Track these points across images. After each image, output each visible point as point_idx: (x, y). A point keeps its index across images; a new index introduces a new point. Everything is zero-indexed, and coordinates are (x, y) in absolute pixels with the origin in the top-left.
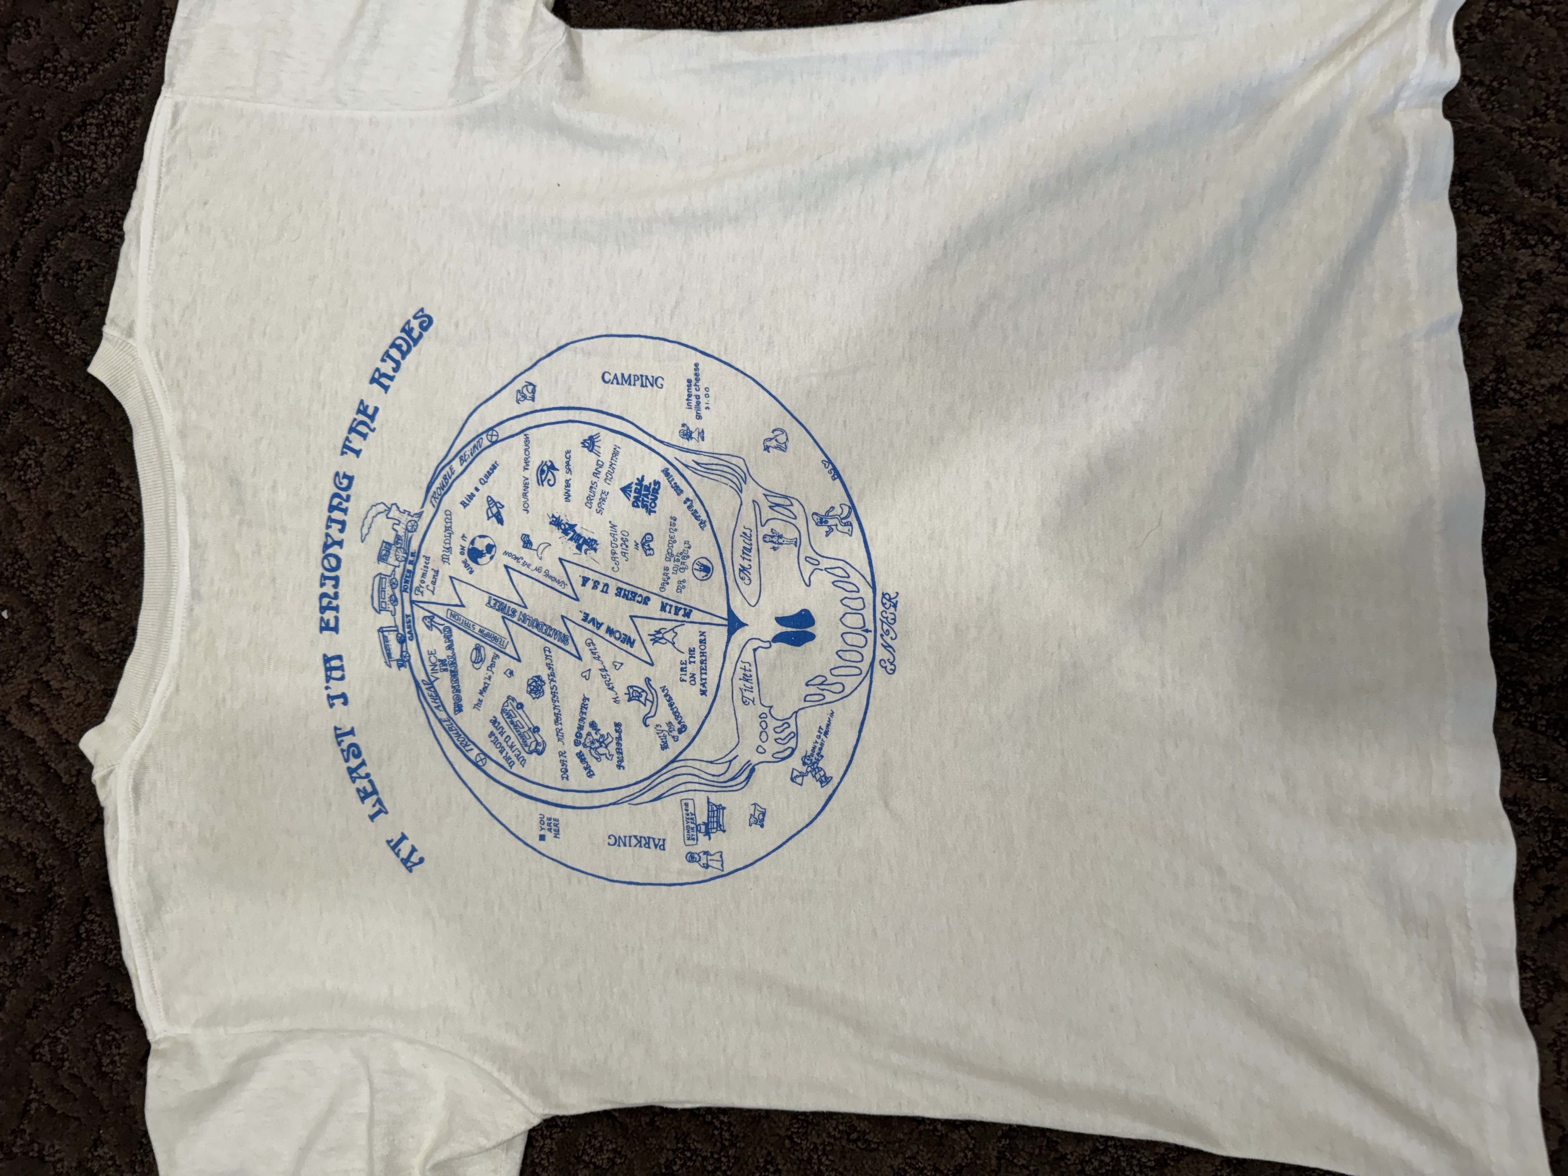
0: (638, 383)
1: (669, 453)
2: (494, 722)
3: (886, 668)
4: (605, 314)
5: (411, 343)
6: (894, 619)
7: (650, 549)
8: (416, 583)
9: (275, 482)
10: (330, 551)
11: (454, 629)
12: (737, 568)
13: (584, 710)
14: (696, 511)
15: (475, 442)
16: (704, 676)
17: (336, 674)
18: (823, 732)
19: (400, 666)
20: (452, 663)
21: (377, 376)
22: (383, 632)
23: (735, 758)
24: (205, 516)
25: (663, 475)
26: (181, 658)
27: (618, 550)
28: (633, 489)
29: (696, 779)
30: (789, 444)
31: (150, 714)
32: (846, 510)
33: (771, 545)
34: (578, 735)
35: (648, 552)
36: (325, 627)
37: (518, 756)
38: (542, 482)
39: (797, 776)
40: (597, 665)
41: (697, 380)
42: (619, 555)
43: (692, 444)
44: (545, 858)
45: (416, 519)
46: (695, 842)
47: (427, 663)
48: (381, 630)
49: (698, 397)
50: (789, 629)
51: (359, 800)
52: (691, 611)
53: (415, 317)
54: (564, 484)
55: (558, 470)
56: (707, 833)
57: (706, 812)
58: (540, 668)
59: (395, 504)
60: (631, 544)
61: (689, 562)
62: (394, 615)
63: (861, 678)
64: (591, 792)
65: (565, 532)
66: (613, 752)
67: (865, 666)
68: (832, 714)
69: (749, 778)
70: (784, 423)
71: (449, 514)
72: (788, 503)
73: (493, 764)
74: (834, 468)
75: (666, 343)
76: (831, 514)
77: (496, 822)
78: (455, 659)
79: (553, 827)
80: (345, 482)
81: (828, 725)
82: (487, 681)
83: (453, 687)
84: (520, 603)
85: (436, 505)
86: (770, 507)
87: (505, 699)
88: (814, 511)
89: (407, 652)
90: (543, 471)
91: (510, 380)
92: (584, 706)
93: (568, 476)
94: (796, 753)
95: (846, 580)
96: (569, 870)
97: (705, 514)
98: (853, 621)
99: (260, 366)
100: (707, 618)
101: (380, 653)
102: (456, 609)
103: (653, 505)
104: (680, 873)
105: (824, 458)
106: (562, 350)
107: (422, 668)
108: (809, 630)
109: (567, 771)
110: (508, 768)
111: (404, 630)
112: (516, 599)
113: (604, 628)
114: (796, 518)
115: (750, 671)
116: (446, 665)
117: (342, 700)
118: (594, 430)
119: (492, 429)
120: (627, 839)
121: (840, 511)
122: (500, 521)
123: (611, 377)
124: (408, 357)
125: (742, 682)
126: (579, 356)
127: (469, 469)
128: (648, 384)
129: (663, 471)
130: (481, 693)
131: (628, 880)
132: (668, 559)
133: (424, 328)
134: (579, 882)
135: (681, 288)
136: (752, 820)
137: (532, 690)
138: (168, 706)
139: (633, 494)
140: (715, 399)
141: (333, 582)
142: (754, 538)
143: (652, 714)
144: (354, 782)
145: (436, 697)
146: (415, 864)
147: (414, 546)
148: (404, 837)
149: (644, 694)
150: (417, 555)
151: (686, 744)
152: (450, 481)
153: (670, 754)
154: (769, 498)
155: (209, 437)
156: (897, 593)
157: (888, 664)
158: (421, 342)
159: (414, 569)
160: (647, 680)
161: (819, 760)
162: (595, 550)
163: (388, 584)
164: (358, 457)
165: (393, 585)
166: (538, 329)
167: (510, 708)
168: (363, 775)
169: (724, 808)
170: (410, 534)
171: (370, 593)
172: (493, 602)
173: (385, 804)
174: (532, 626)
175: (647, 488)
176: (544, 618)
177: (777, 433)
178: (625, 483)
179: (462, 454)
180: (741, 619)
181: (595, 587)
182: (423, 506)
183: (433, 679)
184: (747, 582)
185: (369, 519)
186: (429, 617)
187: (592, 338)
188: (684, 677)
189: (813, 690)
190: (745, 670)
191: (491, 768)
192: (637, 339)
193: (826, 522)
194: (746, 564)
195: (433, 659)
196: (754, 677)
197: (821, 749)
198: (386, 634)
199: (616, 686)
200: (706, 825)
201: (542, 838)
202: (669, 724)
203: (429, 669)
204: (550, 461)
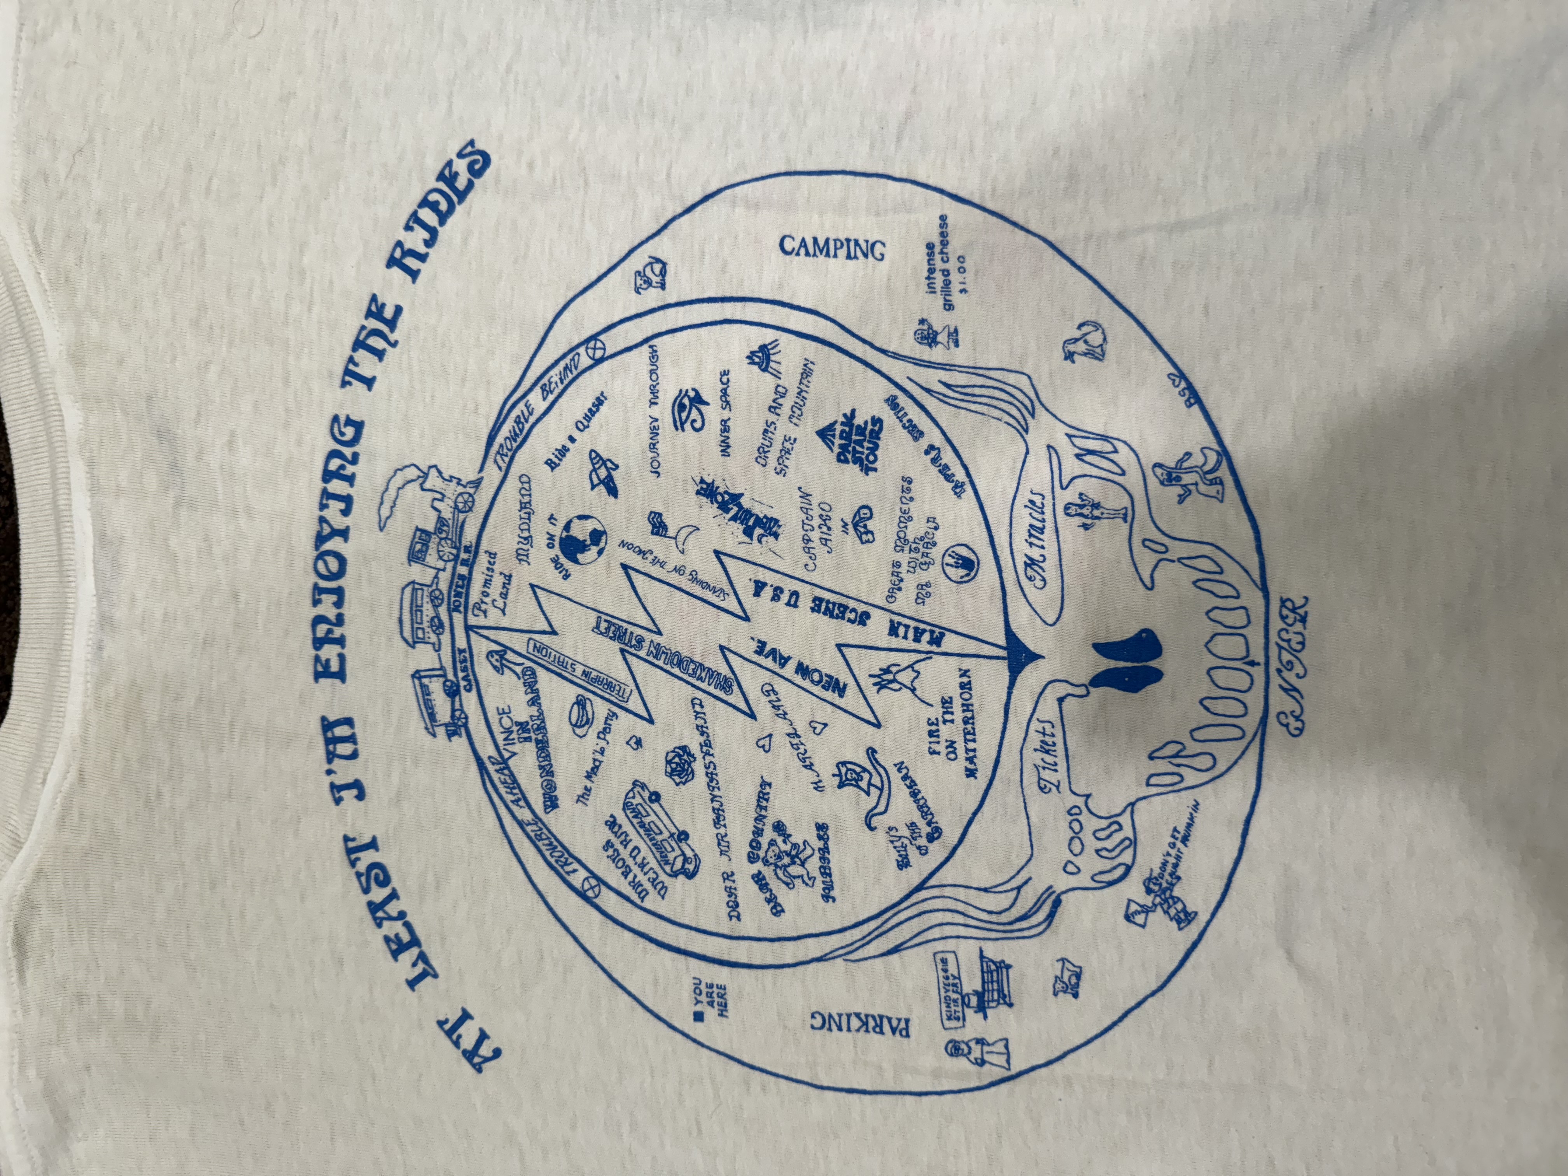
0: (842, 253)
1: (898, 370)
2: (612, 824)
3: (1287, 726)
4: (783, 137)
5: (455, 199)
6: (1303, 643)
7: (868, 532)
8: (475, 595)
9: (232, 434)
10: (328, 546)
11: (540, 672)
12: (1020, 561)
13: (764, 804)
14: (946, 467)
15: (567, 360)
16: (971, 745)
17: (344, 749)
18: (1179, 836)
19: (450, 735)
20: (539, 728)
21: (398, 254)
22: (420, 678)
23: (1026, 883)
24: (118, 493)
25: (887, 408)
26: (85, 725)
27: (815, 535)
28: (837, 433)
29: (960, 919)
30: (1109, 348)
31: (39, 819)
32: (1213, 458)
33: (1079, 520)
34: (755, 845)
35: (864, 537)
36: (322, 672)
37: (653, 882)
38: (682, 424)
39: (1137, 912)
40: (781, 728)
41: (944, 243)
42: (816, 543)
43: (937, 354)
44: (704, 1050)
45: (471, 491)
46: (960, 1024)
47: (496, 728)
48: (417, 675)
49: (946, 273)
50: (1121, 664)
51: (389, 956)
52: (942, 635)
53: (460, 155)
54: (719, 427)
55: (708, 404)
56: (981, 1008)
57: (979, 974)
58: (686, 733)
59: (435, 466)
60: (836, 524)
61: (936, 553)
62: (438, 650)
63: (1244, 742)
64: (780, 939)
65: (724, 507)
66: (816, 873)
67: (1251, 723)
68: (1196, 806)
69: (1051, 916)
70: (1098, 312)
71: (526, 481)
72: (1109, 448)
73: (612, 895)
74: (1190, 387)
75: (890, 182)
76: (1185, 465)
77: (619, 991)
78: (543, 721)
79: (716, 999)
80: (350, 432)
81: (1189, 826)
82: (598, 756)
83: (541, 767)
84: (651, 626)
85: (504, 466)
86: (1078, 456)
87: (630, 786)
88: (1156, 460)
89: (462, 711)
90: (682, 407)
91: (623, 254)
92: (763, 797)
93: (726, 414)
94: (1134, 873)
95: (1217, 577)
96: (746, 1069)
97: (963, 472)
98: (1229, 646)
99: (202, 244)
100: (971, 647)
101: (416, 714)
102: (545, 639)
103: (871, 458)
104: (936, 1074)
105: (1172, 370)
106: (711, 200)
107: (488, 736)
108: (1153, 664)
109: (737, 905)
110: (638, 901)
111: (456, 675)
112: (644, 621)
113: (791, 666)
114: (1123, 473)
115: (1053, 735)
116: (528, 731)
117: (355, 792)
118: (769, 336)
119: (594, 337)
120: (844, 1019)
121: (1200, 460)
122: (613, 491)
123: (796, 244)
124: (450, 221)
125: (1040, 755)
126: (740, 210)
127: (557, 405)
128: (859, 253)
129: (887, 401)
130: (588, 777)
131: (846, 1086)
132: (897, 548)
133: (476, 172)
134: (764, 1089)
135: (914, 91)
136: (1059, 986)
137: (673, 770)
138: (67, 808)
139: (838, 441)
140: (977, 273)
141: (334, 598)
142: (1048, 510)
143: (881, 808)
144: (379, 925)
145: (514, 784)
146: (487, 1060)
147: (470, 535)
148: (466, 1016)
149: (866, 776)
150: (474, 550)
151: (941, 859)
152: (527, 426)
153: (913, 876)
154: (1077, 441)
155: (121, 362)
156: (1306, 598)
157: (1291, 720)
158: (470, 196)
159: (470, 573)
160: (871, 752)
161: (1173, 885)
162: (776, 536)
163: (426, 599)
164: (370, 389)
165: (435, 601)
166: (670, 168)
167: (638, 800)
168: (394, 914)
169: (1008, 967)
170: (462, 516)
171: (396, 614)
172: (603, 625)
173: (434, 963)
174: (672, 663)
175: (861, 430)
176: (692, 652)
177: (1085, 329)
178: (823, 423)
179: (545, 380)
180: (1031, 646)
181: (776, 598)
182: (481, 469)
183: (506, 755)
184: (1040, 584)
185: (392, 492)
186: (497, 652)
187: (763, 178)
188: (935, 747)
189: (1162, 766)
190: (1044, 734)
191: (609, 901)
192: (840, 177)
193: (1179, 479)
194: (1035, 553)
195: (506, 722)
196: (1060, 747)
197: (1176, 866)
198: (425, 681)
199: (816, 761)
200: (980, 995)
201: (699, 1017)
202: (912, 826)
203: (500, 738)
204: (694, 389)
